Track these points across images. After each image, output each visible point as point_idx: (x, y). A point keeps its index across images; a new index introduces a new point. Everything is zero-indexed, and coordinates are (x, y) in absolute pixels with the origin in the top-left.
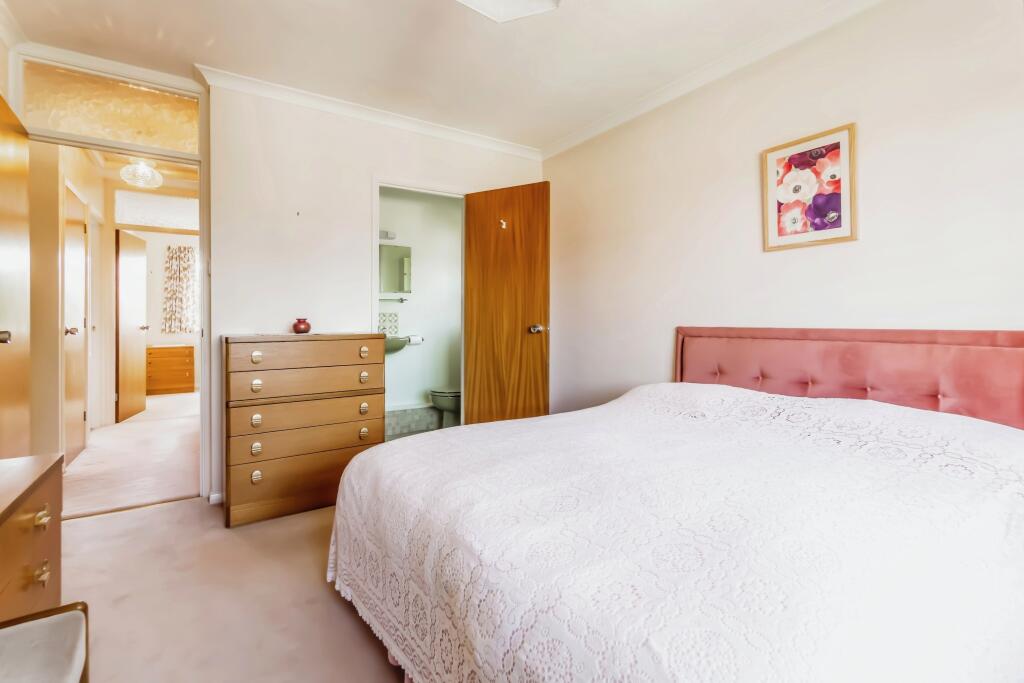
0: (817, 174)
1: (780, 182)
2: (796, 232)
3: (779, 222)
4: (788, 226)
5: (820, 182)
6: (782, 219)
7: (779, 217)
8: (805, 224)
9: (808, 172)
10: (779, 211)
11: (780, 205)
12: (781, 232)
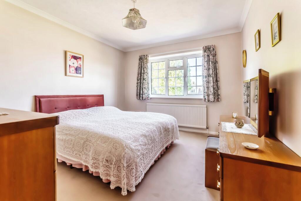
0: (77, 62)
1: (70, 60)
2: (73, 73)
3: (69, 69)
4: (72, 72)
5: (78, 64)
6: (70, 69)
7: (70, 68)
8: (75, 72)
9: (75, 60)
10: (70, 67)
11: (70, 66)
12: (70, 72)
